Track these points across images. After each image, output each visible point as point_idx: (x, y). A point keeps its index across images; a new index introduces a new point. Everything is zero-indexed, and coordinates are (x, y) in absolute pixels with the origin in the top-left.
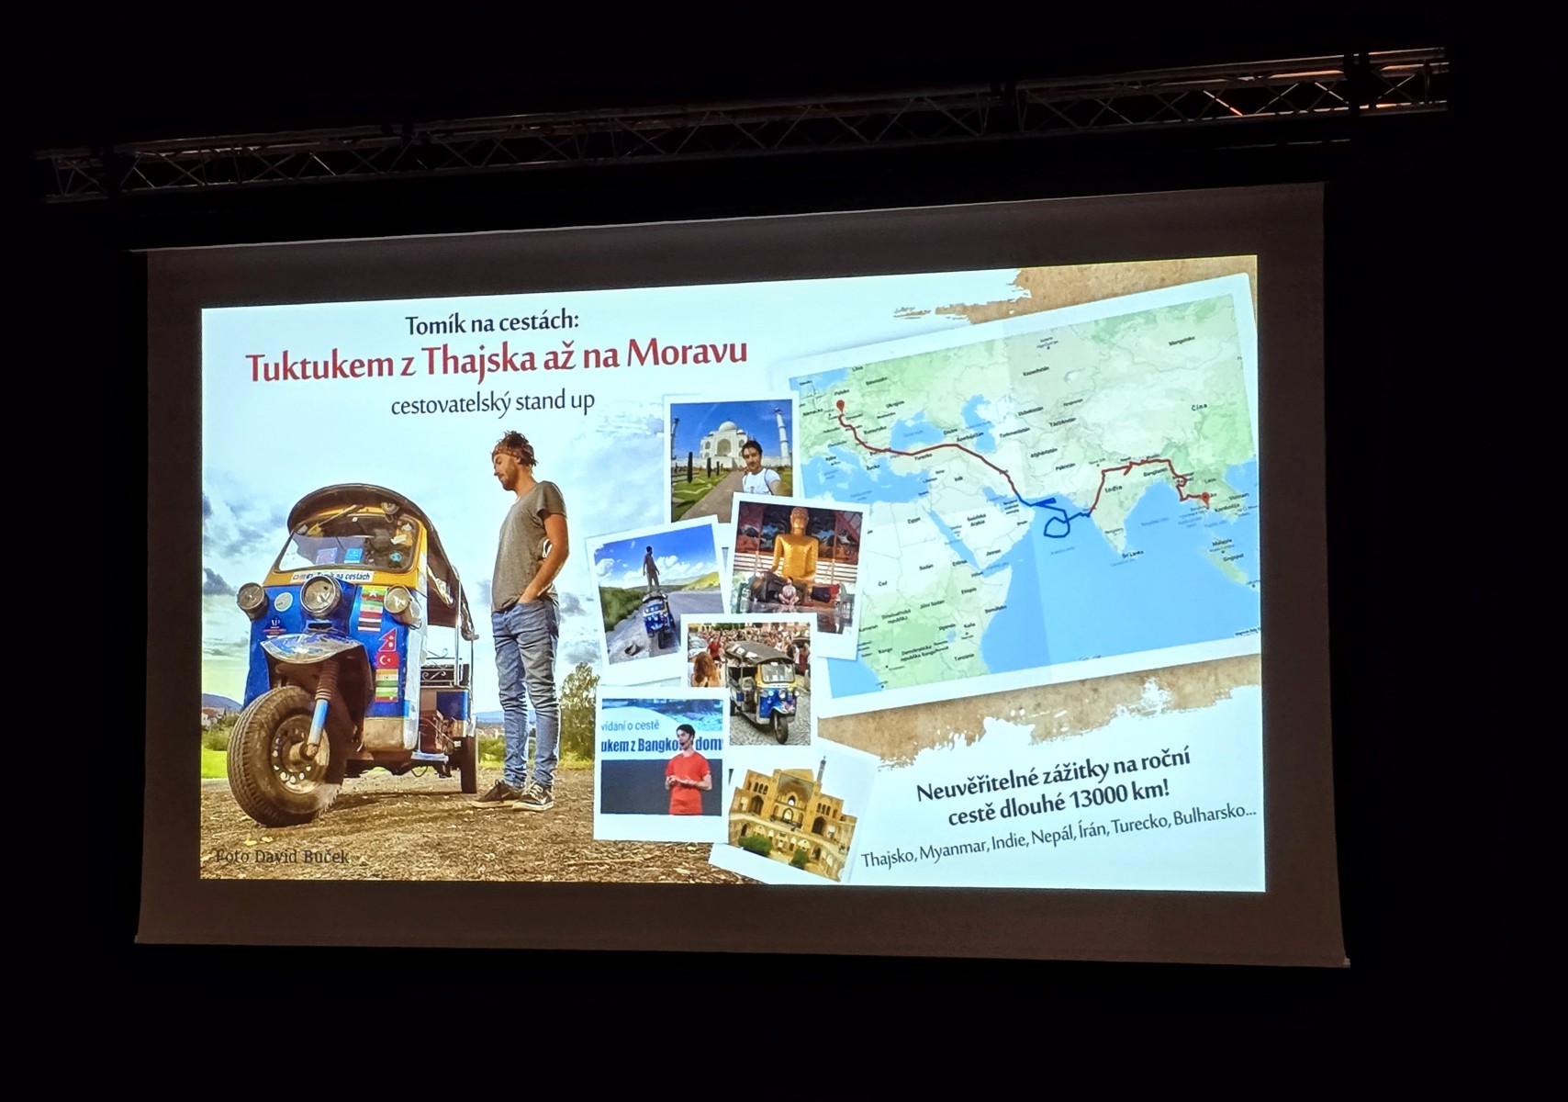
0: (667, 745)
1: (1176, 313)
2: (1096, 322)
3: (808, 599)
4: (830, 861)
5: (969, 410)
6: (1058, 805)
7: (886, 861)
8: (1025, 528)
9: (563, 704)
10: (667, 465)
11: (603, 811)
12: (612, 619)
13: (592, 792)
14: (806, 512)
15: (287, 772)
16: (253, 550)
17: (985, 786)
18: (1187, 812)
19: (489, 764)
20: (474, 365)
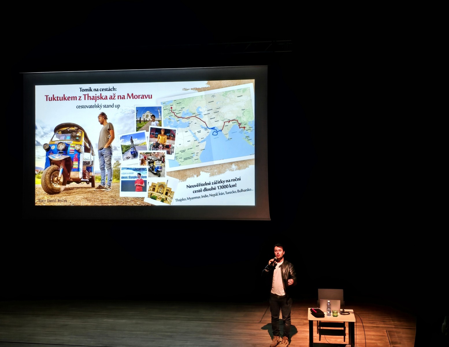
0: (135, 177)
1: (239, 91)
2: (223, 92)
3: (165, 148)
4: (169, 201)
5: (198, 109)
6: (215, 189)
7: (180, 200)
8: (209, 133)
9: (113, 169)
10: (135, 120)
11: (122, 191)
12: (124, 151)
13: (119, 187)
14: (164, 130)
15: (54, 183)
16: (46, 136)
17: (200, 185)
18: (240, 190)
19: (97, 181)
20: (94, 98)
